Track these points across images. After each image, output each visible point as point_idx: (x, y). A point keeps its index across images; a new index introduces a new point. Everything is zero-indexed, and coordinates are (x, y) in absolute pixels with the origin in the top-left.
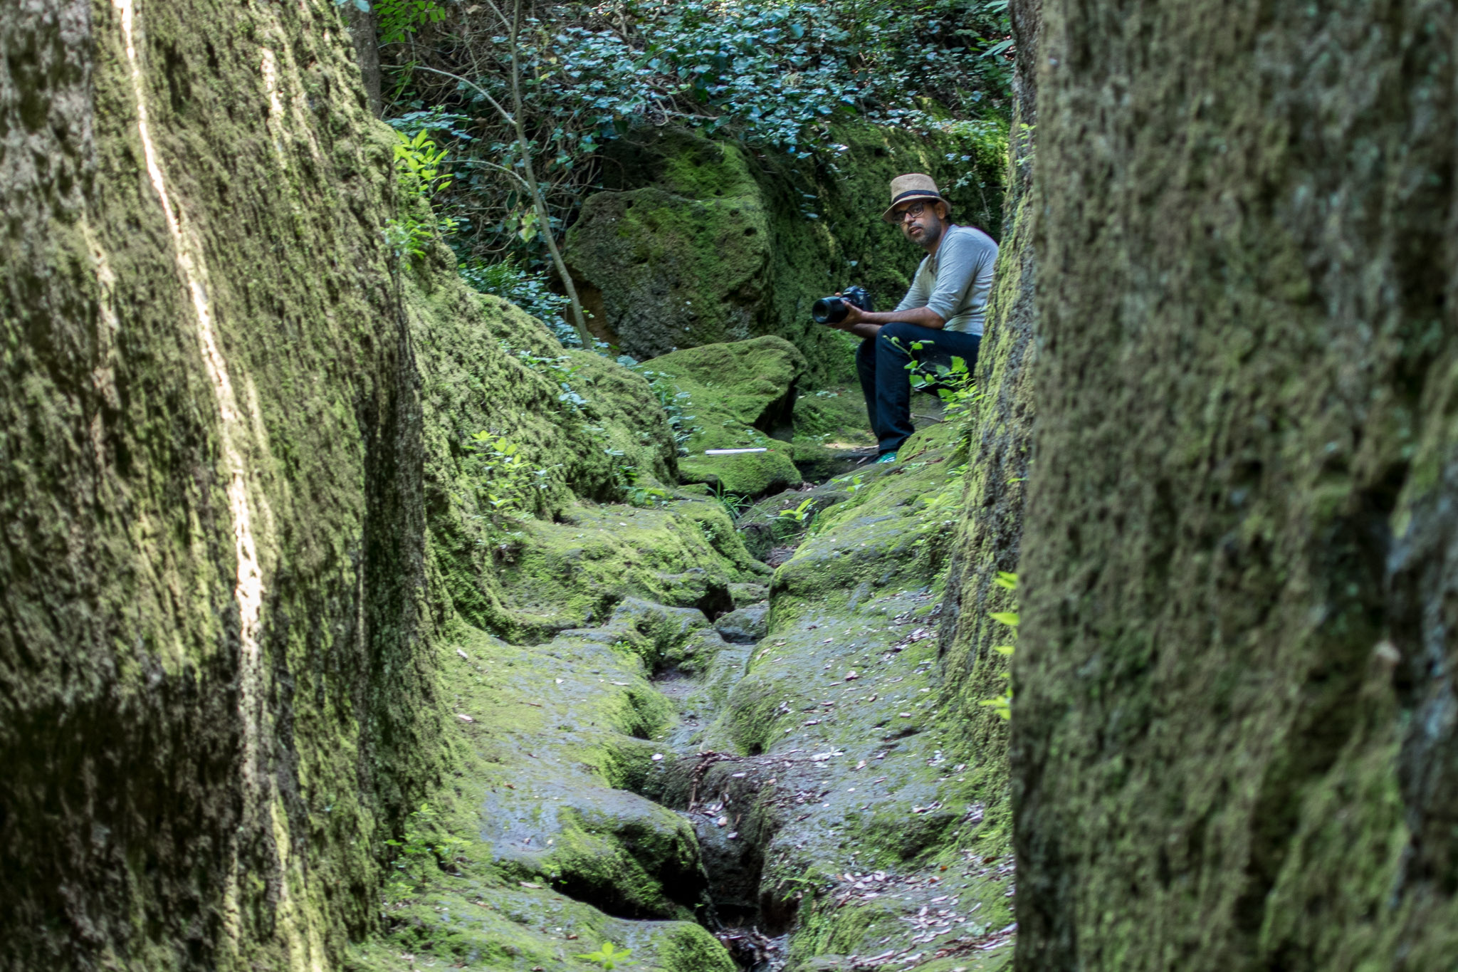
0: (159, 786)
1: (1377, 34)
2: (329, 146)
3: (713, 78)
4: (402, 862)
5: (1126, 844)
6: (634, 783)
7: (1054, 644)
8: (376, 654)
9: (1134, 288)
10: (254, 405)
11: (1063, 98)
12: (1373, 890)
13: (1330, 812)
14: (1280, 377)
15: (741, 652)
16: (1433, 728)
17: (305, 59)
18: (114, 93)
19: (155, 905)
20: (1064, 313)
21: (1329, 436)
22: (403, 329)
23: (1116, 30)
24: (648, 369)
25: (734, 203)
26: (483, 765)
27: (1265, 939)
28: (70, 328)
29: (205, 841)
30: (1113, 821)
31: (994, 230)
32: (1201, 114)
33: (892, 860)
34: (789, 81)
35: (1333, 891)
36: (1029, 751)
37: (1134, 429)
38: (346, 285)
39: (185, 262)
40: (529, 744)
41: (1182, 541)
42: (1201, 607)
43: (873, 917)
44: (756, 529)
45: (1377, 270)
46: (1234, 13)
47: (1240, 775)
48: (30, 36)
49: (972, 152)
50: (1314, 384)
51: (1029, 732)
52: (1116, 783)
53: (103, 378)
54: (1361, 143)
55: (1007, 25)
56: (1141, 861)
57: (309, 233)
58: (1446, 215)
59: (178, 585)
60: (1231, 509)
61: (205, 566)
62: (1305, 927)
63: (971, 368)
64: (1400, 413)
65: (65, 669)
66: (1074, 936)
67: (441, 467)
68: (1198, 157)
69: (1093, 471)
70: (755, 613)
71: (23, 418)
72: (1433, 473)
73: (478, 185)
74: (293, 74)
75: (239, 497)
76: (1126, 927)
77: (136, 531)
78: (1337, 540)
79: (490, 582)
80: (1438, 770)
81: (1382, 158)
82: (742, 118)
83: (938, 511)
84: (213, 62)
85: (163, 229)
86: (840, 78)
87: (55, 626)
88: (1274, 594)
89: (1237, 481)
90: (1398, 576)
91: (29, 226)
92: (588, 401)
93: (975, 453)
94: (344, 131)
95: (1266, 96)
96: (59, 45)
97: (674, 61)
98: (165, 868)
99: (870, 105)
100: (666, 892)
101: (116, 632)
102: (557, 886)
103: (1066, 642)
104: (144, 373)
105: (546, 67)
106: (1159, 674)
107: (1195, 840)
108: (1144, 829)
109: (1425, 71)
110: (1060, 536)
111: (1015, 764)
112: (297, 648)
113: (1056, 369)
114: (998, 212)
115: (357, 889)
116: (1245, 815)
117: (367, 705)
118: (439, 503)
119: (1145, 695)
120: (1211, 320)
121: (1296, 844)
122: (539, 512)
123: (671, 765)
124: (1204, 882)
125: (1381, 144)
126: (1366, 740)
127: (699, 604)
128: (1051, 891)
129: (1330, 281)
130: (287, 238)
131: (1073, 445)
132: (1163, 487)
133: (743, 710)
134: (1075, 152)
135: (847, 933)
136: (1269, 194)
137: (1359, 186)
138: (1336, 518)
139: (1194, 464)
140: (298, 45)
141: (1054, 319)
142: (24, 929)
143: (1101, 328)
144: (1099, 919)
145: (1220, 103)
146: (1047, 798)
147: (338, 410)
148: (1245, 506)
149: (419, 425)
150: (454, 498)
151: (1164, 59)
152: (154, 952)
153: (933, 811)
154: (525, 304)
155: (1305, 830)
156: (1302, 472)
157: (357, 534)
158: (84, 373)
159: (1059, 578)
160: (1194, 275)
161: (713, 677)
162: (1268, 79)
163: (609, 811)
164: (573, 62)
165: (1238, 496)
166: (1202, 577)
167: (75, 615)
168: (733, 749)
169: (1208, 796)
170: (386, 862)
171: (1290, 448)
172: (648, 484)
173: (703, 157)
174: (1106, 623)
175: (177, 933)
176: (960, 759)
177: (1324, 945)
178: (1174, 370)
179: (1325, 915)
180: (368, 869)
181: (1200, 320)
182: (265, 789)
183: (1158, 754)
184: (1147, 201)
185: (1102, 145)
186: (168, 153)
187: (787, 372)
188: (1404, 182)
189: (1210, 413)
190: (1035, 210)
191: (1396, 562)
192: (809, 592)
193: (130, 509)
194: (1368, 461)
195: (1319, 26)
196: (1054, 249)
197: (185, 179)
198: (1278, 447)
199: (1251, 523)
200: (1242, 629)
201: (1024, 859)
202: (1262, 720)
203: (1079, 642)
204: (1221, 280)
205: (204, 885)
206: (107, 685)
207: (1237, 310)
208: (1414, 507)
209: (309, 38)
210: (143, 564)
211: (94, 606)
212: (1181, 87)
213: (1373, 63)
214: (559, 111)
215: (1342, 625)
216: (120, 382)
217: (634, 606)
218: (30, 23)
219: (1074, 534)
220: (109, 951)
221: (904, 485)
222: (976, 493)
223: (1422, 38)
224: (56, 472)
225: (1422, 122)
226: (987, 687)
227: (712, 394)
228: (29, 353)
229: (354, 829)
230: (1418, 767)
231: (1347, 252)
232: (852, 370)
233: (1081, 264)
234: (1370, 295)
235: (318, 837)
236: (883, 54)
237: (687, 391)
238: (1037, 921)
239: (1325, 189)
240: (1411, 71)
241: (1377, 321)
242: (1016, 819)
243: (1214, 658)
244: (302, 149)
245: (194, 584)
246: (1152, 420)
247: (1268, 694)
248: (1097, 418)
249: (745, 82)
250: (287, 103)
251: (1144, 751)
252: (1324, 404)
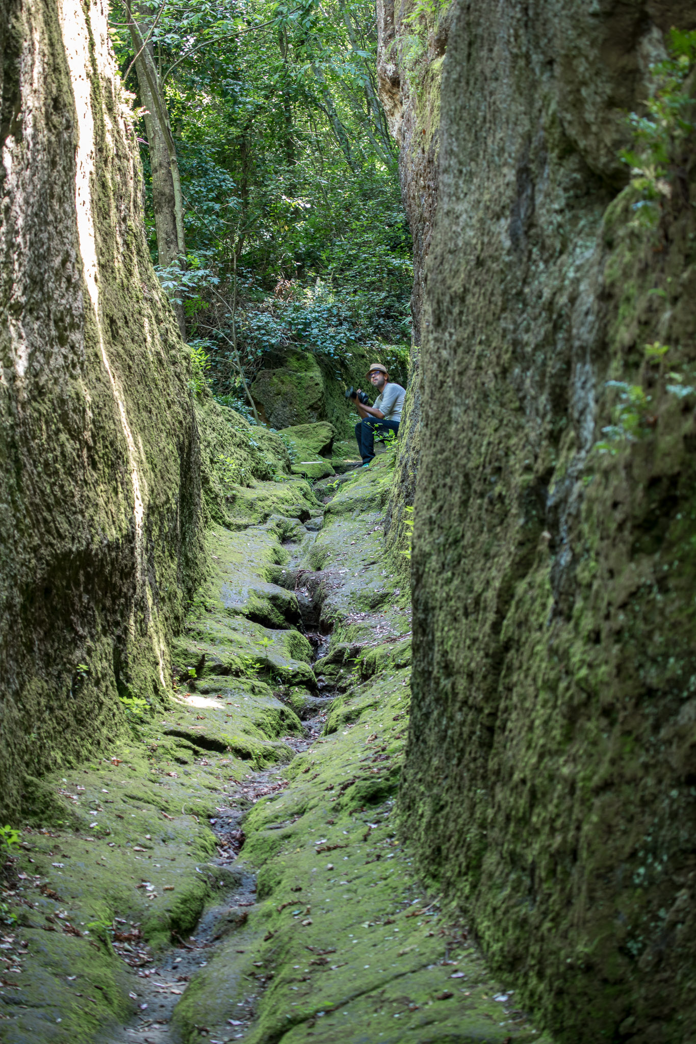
0: (106, 580)
1: (544, 314)
2: (167, 353)
3: (304, 330)
4: (193, 608)
5: (452, 603)
6: (275, 581)
7: (427, 532)
8: (183, 534)
9: (456, 405)
10: (140, 445)
11: (431, 337)
12: (541, 620)
13: (526, 592)
14: (508, 436)
15: (314, 534)
16: (563, 562)
17: (159, 321)
18: (91, 333)
19: (105, 623)
20: (431, 413)
21: (526, 458)
22: (193, 418)
23: (450, 313)
24: (280, 433)
25: (311, 374)
26: (221, 574)
27: (502, 637)
28: (75, 417)
29: (122, 600)
30: (448, 595)
31: (404, 385)
32: (481, 343)
33: (367, 609)
34: (331, 331)
35: (527, 620)
36: (418, 569)
37: (456, 455)
38: (173, 402)
39: (116, 394)
40: (238, 567)
41: (473, 495)
42: (480, 518)
43: (360, 629)
44: (319, 490)
45: (543, 399)
46: (493, 307)
47: (493, 578)
48: (62, 313)
49: (396, 356)
50: (521, 439)
51: (417, 563)
52: (449, 581)
53: (87, 435)
54: (538, 353)
55: (410, 311)
56: (458, 609)
57: (160, 383)
58: (568, 379)
59: (114, 509)
60: (491, 483)
61: (123, 502)
62: (516, 633)
63: (396, 433)
64: (551, 450)
65: (73, 539)
66: (433, 636)
67: (207, 467)
68: (479, 358)
69: (441, 470)
70: (318, 520)
71: (59, 449)
72: (563, 471)
73: (220, 367)
74: (155, 327)
75: (135, 478)
76: (452, 632)
77: (99, 490)
78: (528, 495)
79: (224, 508)
80: (564, 577)
81: (545, 358)
82: (314, 344)
83: (384, 484)
84: (127, 322)
85: (109, 382)
86: (349, 330)
87: (70, 523)
88: (506, 514)
89: (493, 474)
90: (550, 508)
91: (61, 380)
92: (259, 444)
93: (398, 463)
94: (173, 347)
95: (504, 337)
96: (72, 316)
97: (290, 324)
98: (109, 610)
99: (360, 340)
100: (286, 620)
101: (91, 526)
102: (248, 617)
103: (431, 531)
104: (102, 433)
105: (244, 325)
106: (465, 542)
107: (477, 602)
108: (459, 597)
109: (561, 328)
110: (429, 493)
111: (413, 574)
112: (156, 532)
113: (428, 433)
114: (405, 376)
115: (177, 618)
116: (495, 593)
117: (180, 552)
118: (206, 480)
119: (459, 550)
120: (484, 416)
121: (513, 603)
122: (241, 484)
123: (288, 574)
124: (480, 617)
125: (545, 354)
126: (539, 566)
127: (298, 517)
128: (425, 620)
129: (527, 402)
130: (152, 386)
131: (434, 461)
132: (466, 476)
133: (314, 555)
134: (435, 356)
135: (351, 634)
136: (505, 371)
137: (537, 369)
138: (528, 487)
139: (477, 468)
140: (157, 316)
141: (427, 416)
142: (58, 631)
143: (444, 419)
144: (443, 630)
145: (488, 339)
146: (424, 587)
147: (171, 447)
148: (496, 483)
149: (199, 453)
150: (211, 479)
151: (467, 323)
152: (104, 640)
153: (382, 591)
154: (237, 410)
155: (516, 598)
156: (516, 470)
157: (177, 491)
158: (80, 433)
159: (428, 508)
160: (478, 400)
161: (304, 543)
162: (505, 330)
163: (266, 591)
164: (254, 323)
165: (493, 479)
166: (480, 508)
167: (77, 519)
168: (311, 569)
169: (482, 586)
170: (187, 608)
171: (512, 462)
172: (280, 474)
173: (301, 358)
174: (446, 524)
175: (113, 633)
176: (392, 573)
177: (523, 639)
178: (470, 434)
179: (523, 628)
180: (181, 611)
181: (480, 416)
182: (144, 582)
183: (464, 571)
184: (461, 374)
185: (445, 354)
186: (110, 355)
187: (330, 435)
188: (553, 368)
189: (483, 450)
190: (420, 378)
191: (550, 503)
192: (338, 513)
193: (96, 482)
194: (540, 467)
195: (523, 311)
196: (427, 390)
197: (117, 364)
198: (507, 462)
199: (498, 489)
200: (494, 526)
201: (415, 608)
202: (501, 559)
203: (436, 531)
204: (487, 402)
205: (122, 616)
206: (88, 544)
207: (493, 413)
208: (556, 483)
209: (161, 314)
210: (101, 501)
211: (84, 516)
212: (473, 333)
213: (542, 325)
214: (249, 341)
215: (530, 525)
216: (93, 436)
217: (275, 518)
218: (62, 308)
219: (434, 492)
220: (88, 639)
221: (372, 475)
222: (398, 478)
223: (560, 316)
224: (70, 468)
225: (560, 346)
226: (402, 547)
227: (303, 442)
228: (61, 426)
229: (175, 597)
230: (557, 576)
231: (533, 392)
232: (353, 434)
233: (437, 396)
234: (541, 407)
235: (163, 599)
236: (364, 321)
237: (294, 441)
238: (420, 630)
239: (525, 370)
240: (556, 328)
241: (543, 417)
242: (413, 594)
243: (484, 537)
244: (158, 353)
245: (119, 509)
246: (462, 452)
247: (504, 550)
248: (442, 451)
249: (315, 331)
250: (153, 337)
251: (459, 570)
252: (524, 446)
